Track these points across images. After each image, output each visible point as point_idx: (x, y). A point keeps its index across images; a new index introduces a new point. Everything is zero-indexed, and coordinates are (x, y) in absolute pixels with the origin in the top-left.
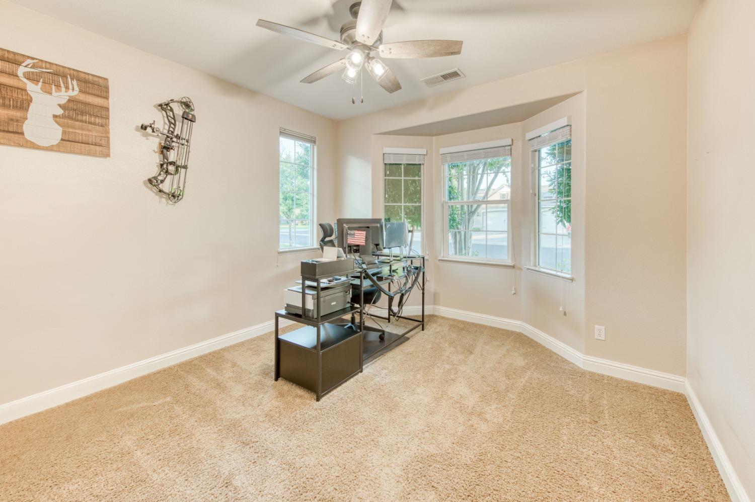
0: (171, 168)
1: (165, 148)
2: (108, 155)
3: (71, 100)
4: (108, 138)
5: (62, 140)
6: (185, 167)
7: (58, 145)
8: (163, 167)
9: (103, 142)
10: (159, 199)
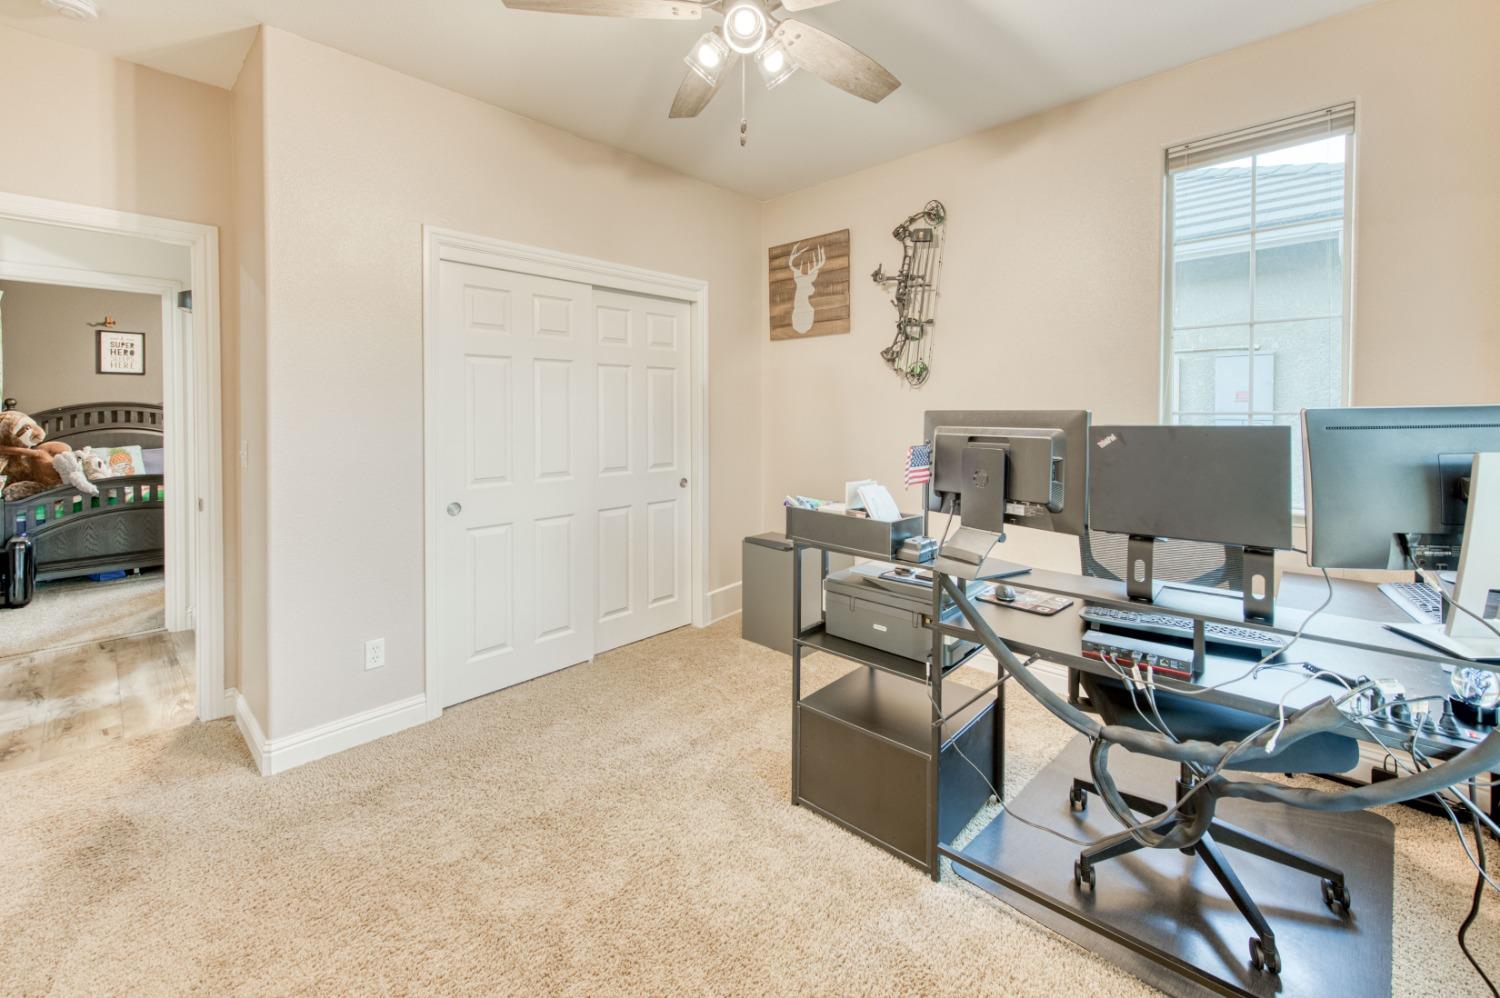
0: (914, 331)
1: (902, 301)
2: (847, 330)
3: (822, 273)
4: (849, 307)
5: (815, 322)
6: (930, 322)
7: (812, 329)
8: (902, 326)
9: (844, 314)
10: (900, 382)
